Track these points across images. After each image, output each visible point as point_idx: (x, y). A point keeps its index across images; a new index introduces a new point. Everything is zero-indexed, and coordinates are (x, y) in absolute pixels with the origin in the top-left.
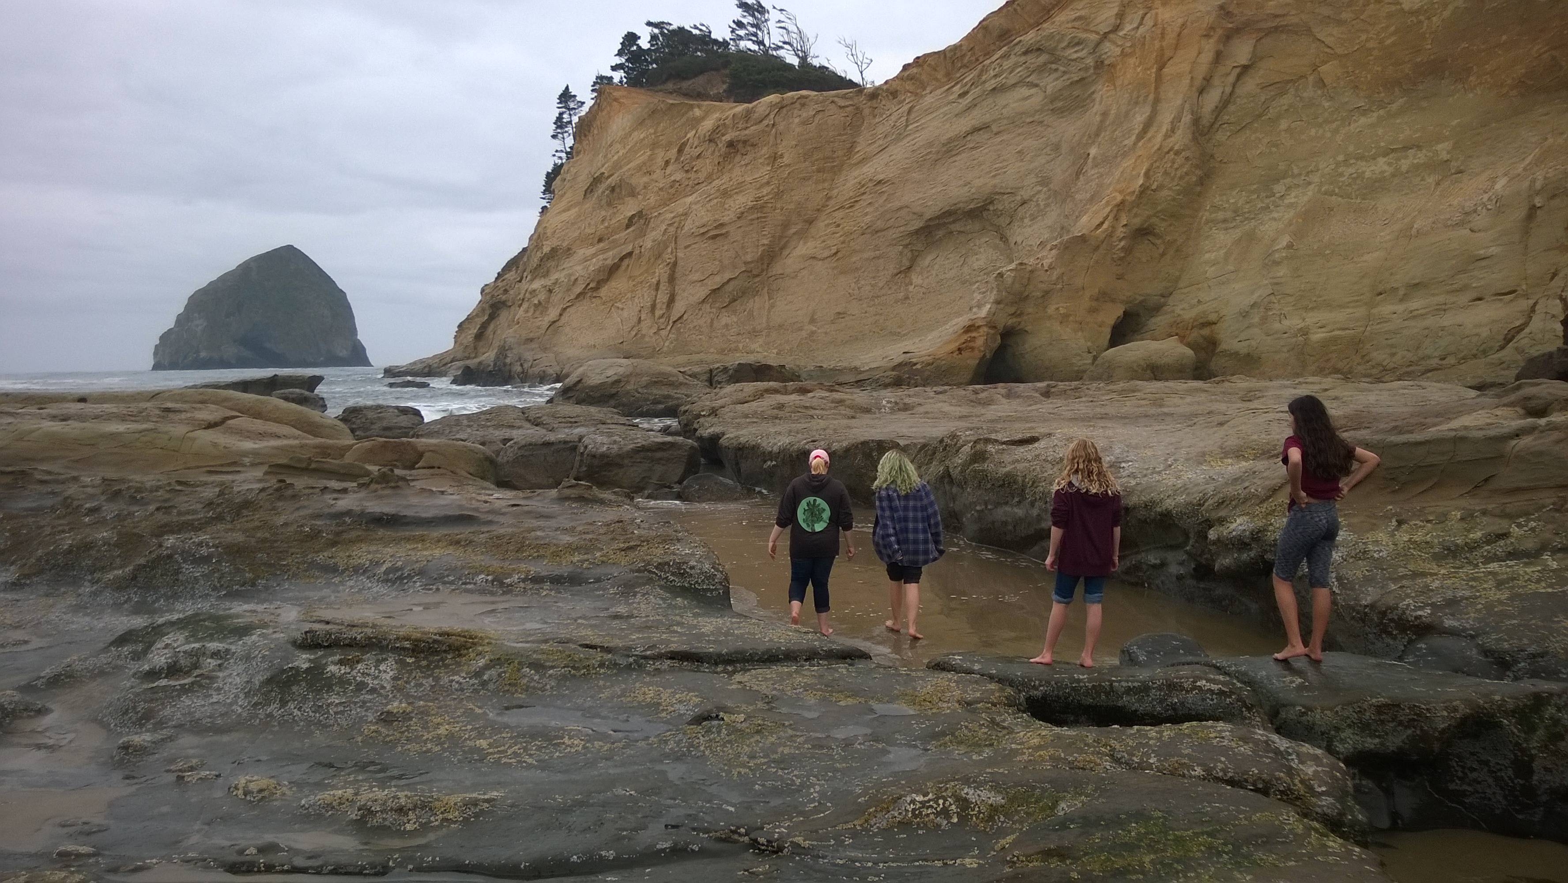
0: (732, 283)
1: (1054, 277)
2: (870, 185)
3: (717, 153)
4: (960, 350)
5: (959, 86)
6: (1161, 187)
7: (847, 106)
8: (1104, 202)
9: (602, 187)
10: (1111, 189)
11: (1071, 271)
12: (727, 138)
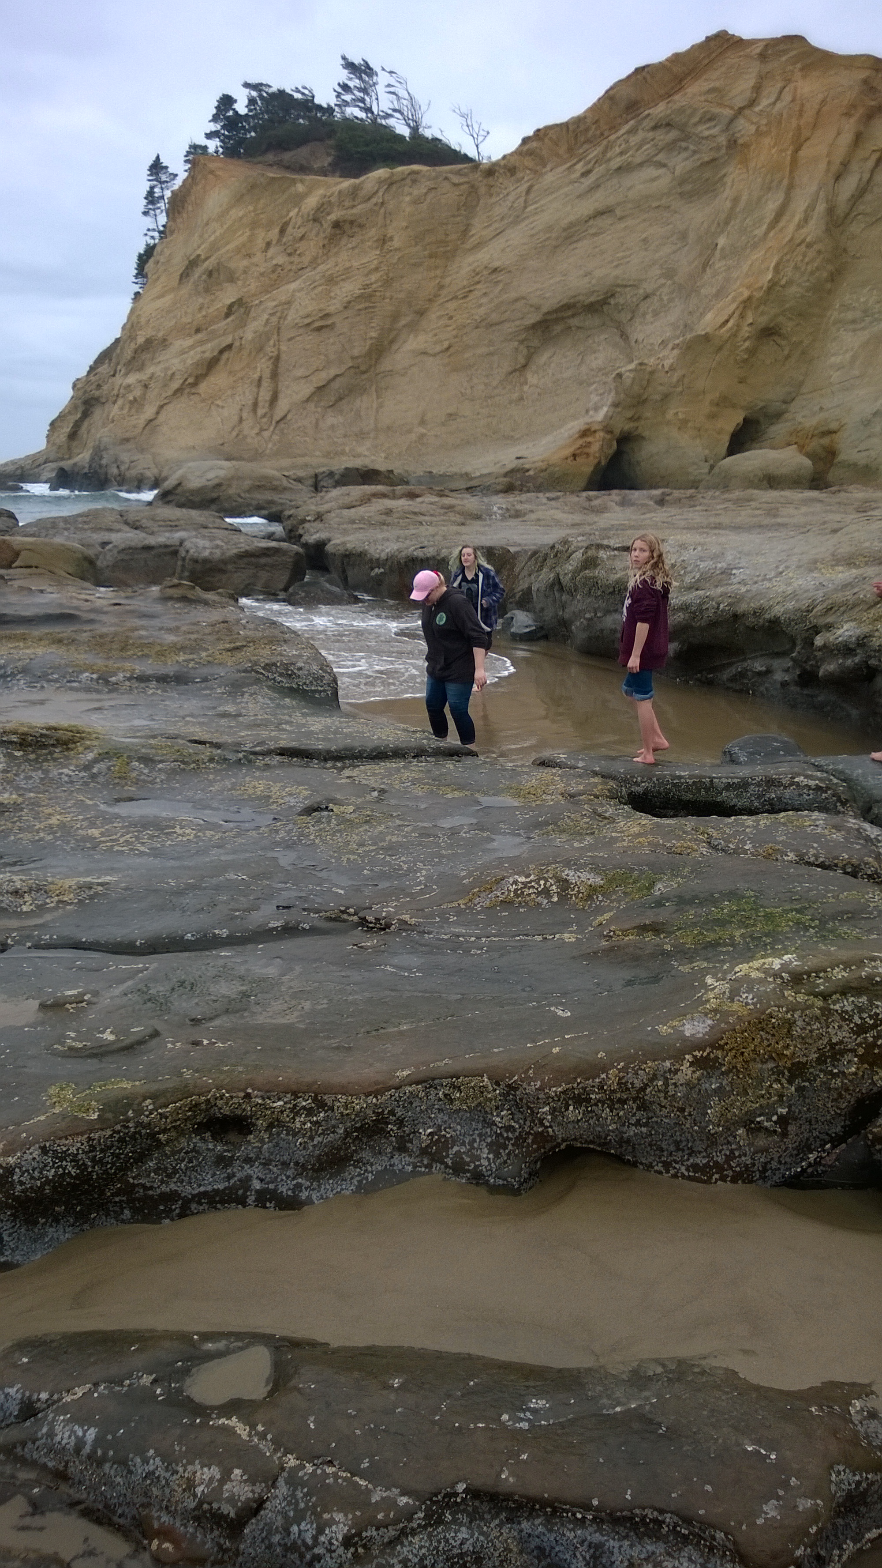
0: (338, 380)
1: (675, 380)
2: (485, 273)
3: (322, 235)
4: (574, 456)
5: (581, 164)
6: (790, 283)
7: (462, 184)
8: (730, 297)
9: (198, 272)
10: (738, 283)
11: (693, 372)
12: (333, 217)
